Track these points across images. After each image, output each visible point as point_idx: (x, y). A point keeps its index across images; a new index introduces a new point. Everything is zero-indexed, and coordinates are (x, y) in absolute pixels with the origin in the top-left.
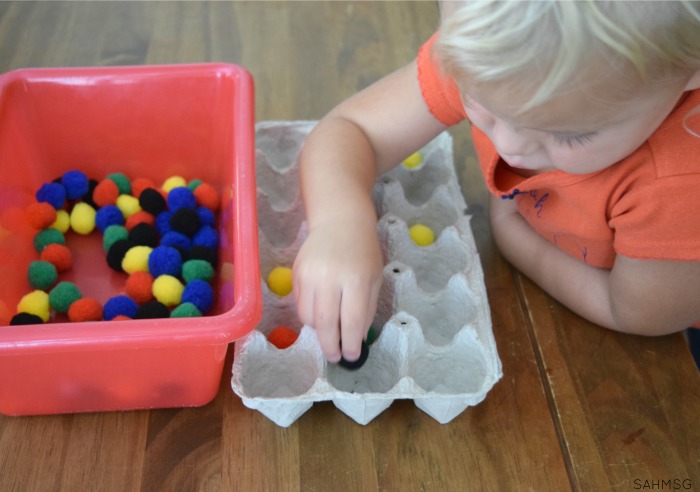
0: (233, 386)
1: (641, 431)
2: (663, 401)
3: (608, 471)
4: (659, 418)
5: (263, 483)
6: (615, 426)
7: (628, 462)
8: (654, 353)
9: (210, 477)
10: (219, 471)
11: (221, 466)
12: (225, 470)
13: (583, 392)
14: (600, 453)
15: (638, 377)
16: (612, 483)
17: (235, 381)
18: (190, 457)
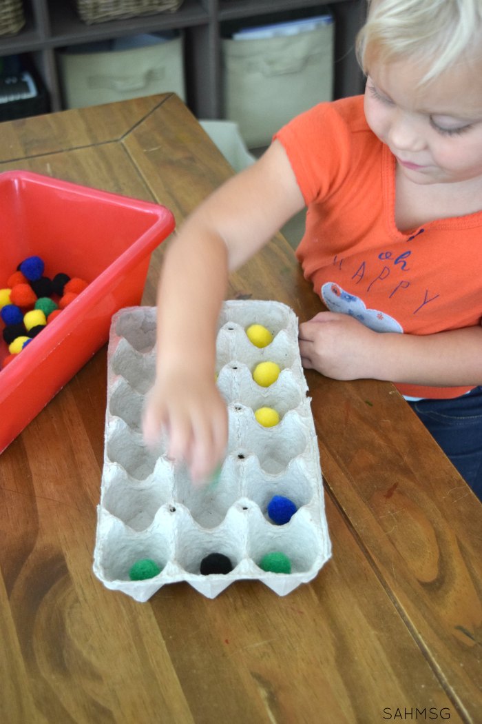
0: (95, 570)
1: (395, 486)
2: (405, 458)
3: (380, 522)
4: (406, 471)
5: (116, 600)
6: (375, 486)
7: (393, 511)
8: (389, 421)
9: (71, 607)
10: (77, 600)
11: (77, 597)
12: (81, 599)
13: (343, 465)
14: (370, 510)
15: (382, 442)
16: (385, 531)
17: (96, 567)
18: (48, 596)
